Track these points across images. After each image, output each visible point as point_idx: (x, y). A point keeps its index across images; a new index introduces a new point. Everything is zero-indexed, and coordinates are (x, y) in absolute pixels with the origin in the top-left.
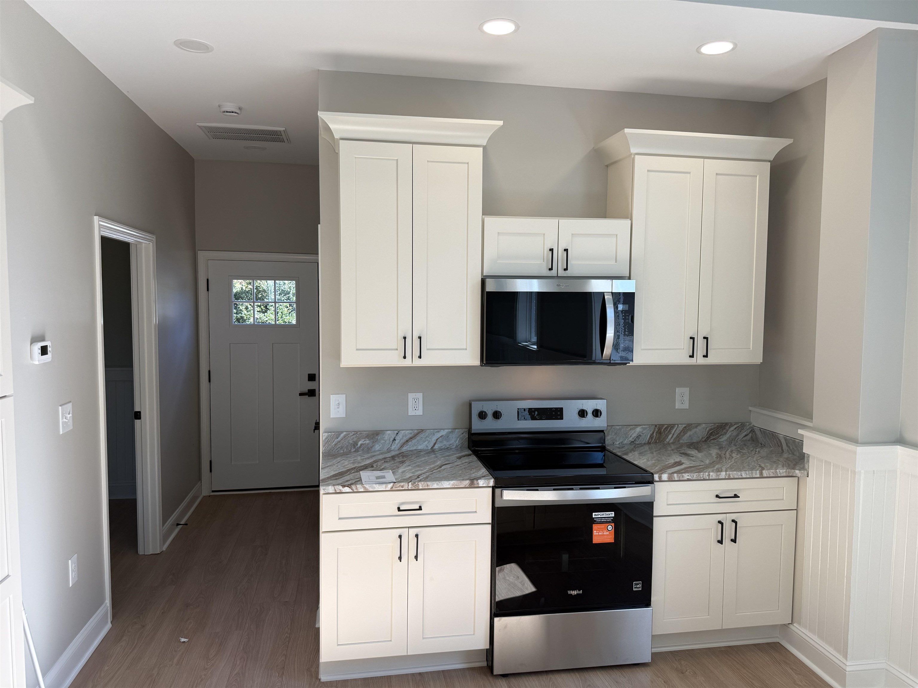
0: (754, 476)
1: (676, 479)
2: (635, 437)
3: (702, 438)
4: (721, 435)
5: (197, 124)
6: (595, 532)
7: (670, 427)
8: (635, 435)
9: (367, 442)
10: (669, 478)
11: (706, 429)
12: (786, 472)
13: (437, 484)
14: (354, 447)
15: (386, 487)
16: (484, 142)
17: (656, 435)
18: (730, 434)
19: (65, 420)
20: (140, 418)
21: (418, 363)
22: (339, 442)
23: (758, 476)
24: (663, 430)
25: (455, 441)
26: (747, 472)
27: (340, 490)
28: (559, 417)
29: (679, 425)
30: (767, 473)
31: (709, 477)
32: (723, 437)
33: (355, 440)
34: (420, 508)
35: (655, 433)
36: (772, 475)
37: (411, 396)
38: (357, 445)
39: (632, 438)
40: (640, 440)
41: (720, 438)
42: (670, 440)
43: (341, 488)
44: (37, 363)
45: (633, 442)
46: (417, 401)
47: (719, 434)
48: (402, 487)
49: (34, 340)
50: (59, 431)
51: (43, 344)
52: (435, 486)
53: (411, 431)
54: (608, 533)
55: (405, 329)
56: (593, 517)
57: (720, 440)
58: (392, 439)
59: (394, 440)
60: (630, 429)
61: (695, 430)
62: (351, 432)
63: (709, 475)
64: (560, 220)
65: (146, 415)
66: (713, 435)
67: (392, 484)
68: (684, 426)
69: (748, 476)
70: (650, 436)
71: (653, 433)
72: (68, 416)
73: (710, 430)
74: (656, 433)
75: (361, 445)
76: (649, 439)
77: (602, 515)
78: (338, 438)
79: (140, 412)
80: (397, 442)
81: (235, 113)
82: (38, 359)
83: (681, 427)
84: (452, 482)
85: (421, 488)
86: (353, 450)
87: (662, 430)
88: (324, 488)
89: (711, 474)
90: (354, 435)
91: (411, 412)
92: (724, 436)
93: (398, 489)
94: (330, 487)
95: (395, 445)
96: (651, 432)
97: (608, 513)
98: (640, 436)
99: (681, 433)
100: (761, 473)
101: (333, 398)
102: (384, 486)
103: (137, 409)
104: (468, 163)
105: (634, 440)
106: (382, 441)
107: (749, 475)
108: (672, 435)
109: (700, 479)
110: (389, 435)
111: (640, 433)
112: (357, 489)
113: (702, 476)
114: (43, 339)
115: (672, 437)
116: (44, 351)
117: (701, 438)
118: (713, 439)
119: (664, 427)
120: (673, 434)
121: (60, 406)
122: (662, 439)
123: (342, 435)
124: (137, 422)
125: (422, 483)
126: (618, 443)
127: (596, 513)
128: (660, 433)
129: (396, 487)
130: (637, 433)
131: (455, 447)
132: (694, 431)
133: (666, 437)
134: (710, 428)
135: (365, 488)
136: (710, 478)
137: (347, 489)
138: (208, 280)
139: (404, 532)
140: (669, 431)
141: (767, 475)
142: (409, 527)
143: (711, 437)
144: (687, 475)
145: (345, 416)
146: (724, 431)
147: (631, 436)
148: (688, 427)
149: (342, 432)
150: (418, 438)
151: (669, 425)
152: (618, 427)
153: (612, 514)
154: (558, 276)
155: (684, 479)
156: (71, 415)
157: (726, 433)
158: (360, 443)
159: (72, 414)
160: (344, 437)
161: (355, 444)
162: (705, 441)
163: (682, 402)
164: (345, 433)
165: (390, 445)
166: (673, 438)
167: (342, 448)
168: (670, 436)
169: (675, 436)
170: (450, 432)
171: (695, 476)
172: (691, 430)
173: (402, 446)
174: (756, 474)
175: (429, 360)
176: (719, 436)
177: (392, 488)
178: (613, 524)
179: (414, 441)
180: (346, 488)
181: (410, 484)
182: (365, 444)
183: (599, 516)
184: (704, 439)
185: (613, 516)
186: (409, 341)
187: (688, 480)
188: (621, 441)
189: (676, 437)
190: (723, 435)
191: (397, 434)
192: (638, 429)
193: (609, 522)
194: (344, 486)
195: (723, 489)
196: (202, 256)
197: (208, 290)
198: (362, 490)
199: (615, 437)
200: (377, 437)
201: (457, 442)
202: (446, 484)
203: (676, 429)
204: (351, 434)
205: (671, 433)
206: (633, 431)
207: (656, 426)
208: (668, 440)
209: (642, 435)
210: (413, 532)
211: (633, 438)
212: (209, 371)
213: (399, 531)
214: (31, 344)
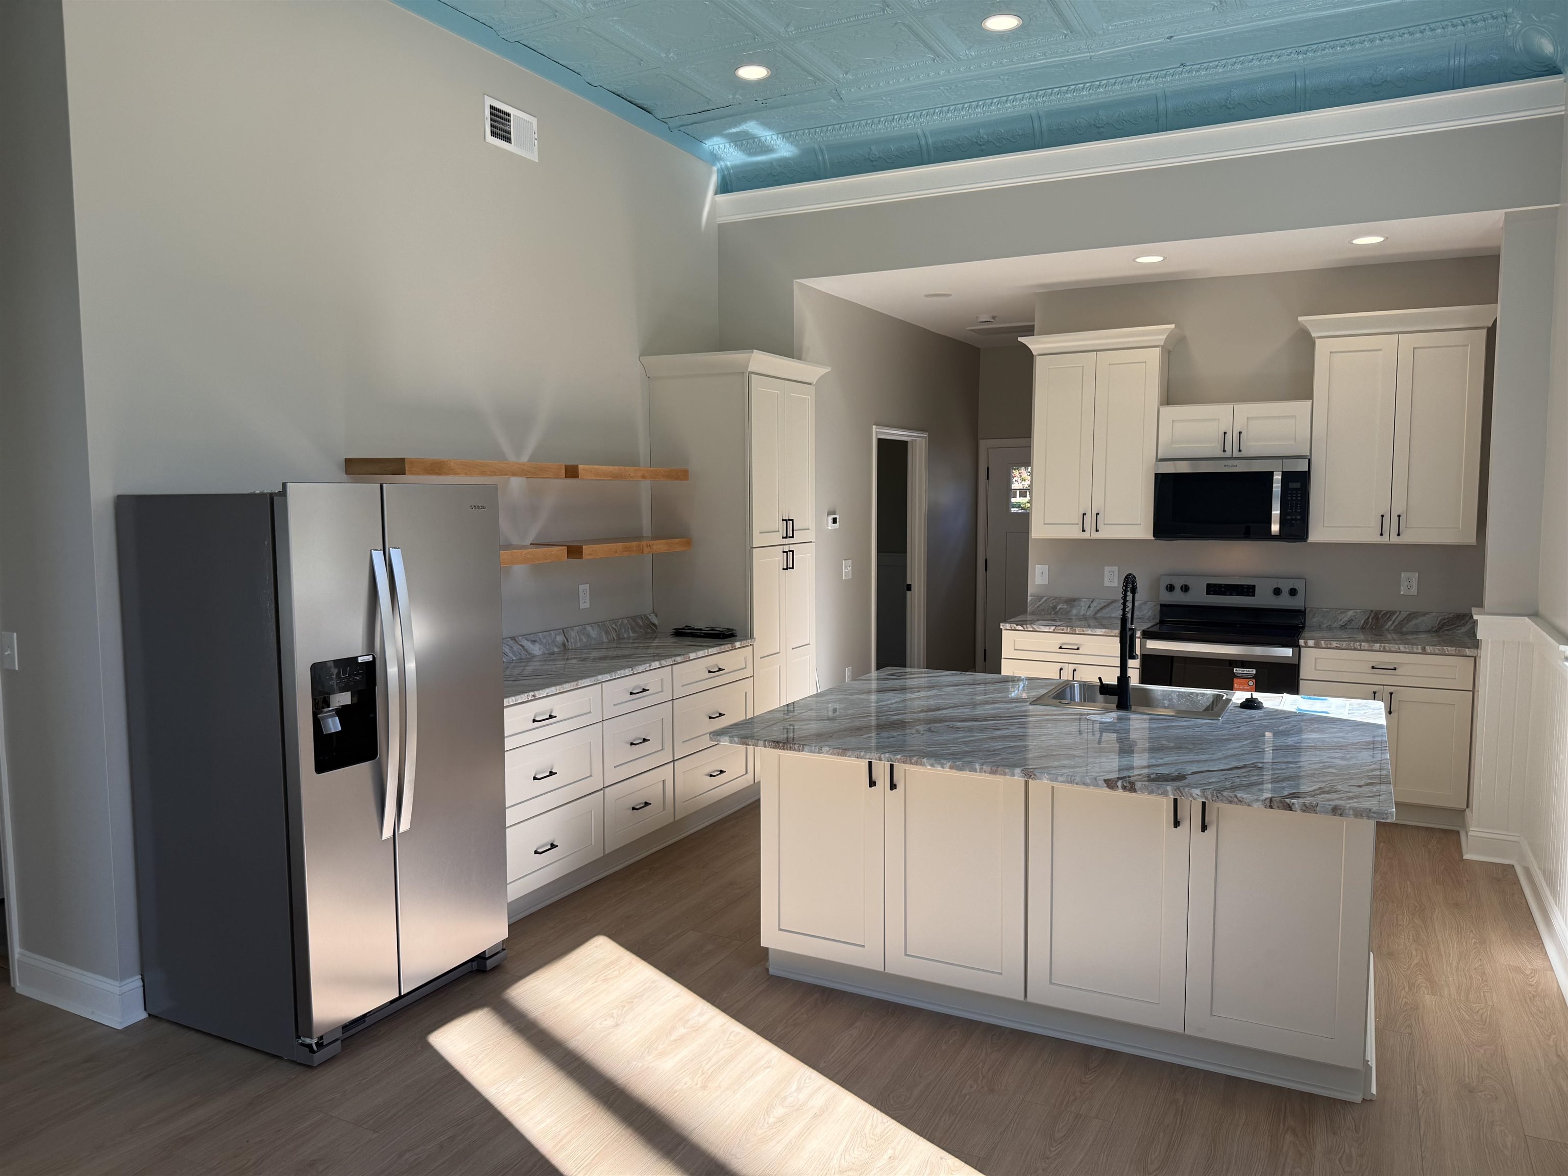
0: (1415, 650)
1: (1324, 646)
2: (1346, 621)
3: (1433, 628)
4: (1458, 626)
5: (967, 328)
6: (1236, 685)
7: (1389, 614)
8: (1346, 619)
9: (1065, 607)
10: (1315, 644)
11: (1438, 618)
12: (1456, 650)
13: (1091, 631)
14: (1054, 611)
15: (1049, 629)
16: (1162, 344)
17: (1373, 621)
18: (1471, 625)
19: (846, 570)
20: (911, 590)
21: (1096, 536)
22: (1041, 605)
23: (1420, 651)
24: (1382, 616)
25: (1148, 612)
26: (1406, 646)
27: (1015, 628)
28: (1251, 594)
29: (1402, 612)
30: (1431, 649)
31: (1360, 647)
32: (1460, 629)
33: (1055, 604)
34: (1078, 649)
35: (1370, 619)
36: (1437, 651)
37: (1107, 569)
38: (1056, 608)
39: (1342, 622)
40: (1352, 624)
41: (1457, 630)
42: (1390, 627)
43: (1015, 626)
44: (830, 528)
45: (1343, 626)
46: (1112, 574)
47: (1456, 625)
48: (1063, 630)
49: (829, 514)
50: (843, 578)
51: (834, 516)
52: (1090, 632)
53: (1105, 600)
54: (1248, 688)
55: (1085, 506)
56: (1235, 672)
57: (1457, 632)
58: (1087, 606)
59: (1089, 607)
60: (1341, 613)
61: (1423, 618)
62: (1052, 597)
63: (1361, 645)
64: (1235, 406)
65: (915, 588)
66: (1448, 626)
67: (1054, 627)
68: (1408, 613)
69: (1407, 650)
70: (1365, 621)
71: (1368, 618)
72: (849, 568)
73: (1443, 619)
74: (1372, 618)
75: (1060, 609)
76: (1364, 624)
77: (1244, 671)
78: (1040, 601)
79: (911, 585)
80: (1092, 609)
81: (989, 322)
82: (831, 526)
83: (1404, 615)
84: (1104, 630)
85: (1077, 632)
86: (1053, 613)
87: (1380, 616)
88: (1003, 624)
89: (1363, 644)
90: (1053, 599)
91: (1107, 583)
92: (1462, 628)
93: (1059, 631)
94: (1007, 624)
95: (1090, 611)
96: (1366, 617)
97: (1249, 670)
98: (1352, 620)
99: (1403, 620)
100: (1424, 649)
101: (1038, 567)
102: (1048, 627)
103: (908, 583)
104: (1146, 362)
105: (1345, 625)
106: (1079, 608)
107: (1409, 649)
108: (1392, 622)
109: (1350, 648)
110: (1085, 602)
111: (1352, 618)
112: (1027, 628)
113: (1352, 645)
114: (835, 514)
115: (1392, 625)
116: (835, 521)
117: (1430, 627)
118: (1447, 630)
119: (1382, 613)
120: (1394, 621)
121: (844, 560)
122: (1380, 625)
123: (1044, 599)
124: (908, 592)
125: (1079, 628)
126: (1325, 626)
127: (1237, 669)
128: (1378, 619)
129: (1057, 630)
130: (1348, 617)
131: (1147, 617)
132: (1421, 619)
133: (1385, 624)
134: (1443, 617)
135: (1033, 628)
136: (1362, 648)
137: (1019, 628)
138: (988, 468)
139: (1065, 666)
140: (1388, 618)
141: (1430, 650)
142: (1068, 663)
143: (1444, 627)
144: (1336, 642)
145: (1047, 583)
146: (1463, 622)
147: (1341, 620)
148: (1412, 616)
149: (1043, 597)
150: (1111, 607)
151: (1387, 612)
152: (1325, 610)
153: (1254, 671)
154: (1233, 456)
155: (1332, 646)
156: (850, 568)
157: (1466, 624)
158: (1059, 607)
159: (852, 568)
160: (1046, 601)
161: (1055, 607)
162: (1436, 631)
163: (1409, 587)
164: (1046, 598)
165: (1085, 611)
166: (1394, 625)
167: (1043, 610)
168: (1390, 623)
169: (1396, 623)
170: (1143, 604)
171: (1344, 645)
172: (1417, 619)
173: (1096, 613)
174: (1417, 649)
175: (1106, 533)
176: (1456, 627)
177: (1054, 630)
178: (1254, 681)
179: (1108, 609)
180: (1019, 626)
181: (1069, 628)
182: (1063, 608)
183: (1240, 672)
184: (1434, 629)
185: (1255, 673)
186: (1087, 518)
187: (1337, 648)
188: (1329, 624)
189: (1398, 623)
190: (1461, 626)
191: (1092, 601)
192: (1350, 613)
193: (1250, 678)
194: (1017, 625)
195: (1380, 661)
196: (983, 444)
197: (988, 479)
198: (1031, 629)
199: (1322, 619)
200: (1074, 603)
201: (1150, 613)
202: (1099, 631)
203: (1398, 616)
204: (1051, 599)
205: (1391, 620)
206: (1344, 615)
207: (1372, 611)
208: (1386, 627)
209: (1354, 619)
210: (1072, 667)
211: (1344, 622)
212: (986, 560)
213: (1060, 665)
214: (827, 516)
